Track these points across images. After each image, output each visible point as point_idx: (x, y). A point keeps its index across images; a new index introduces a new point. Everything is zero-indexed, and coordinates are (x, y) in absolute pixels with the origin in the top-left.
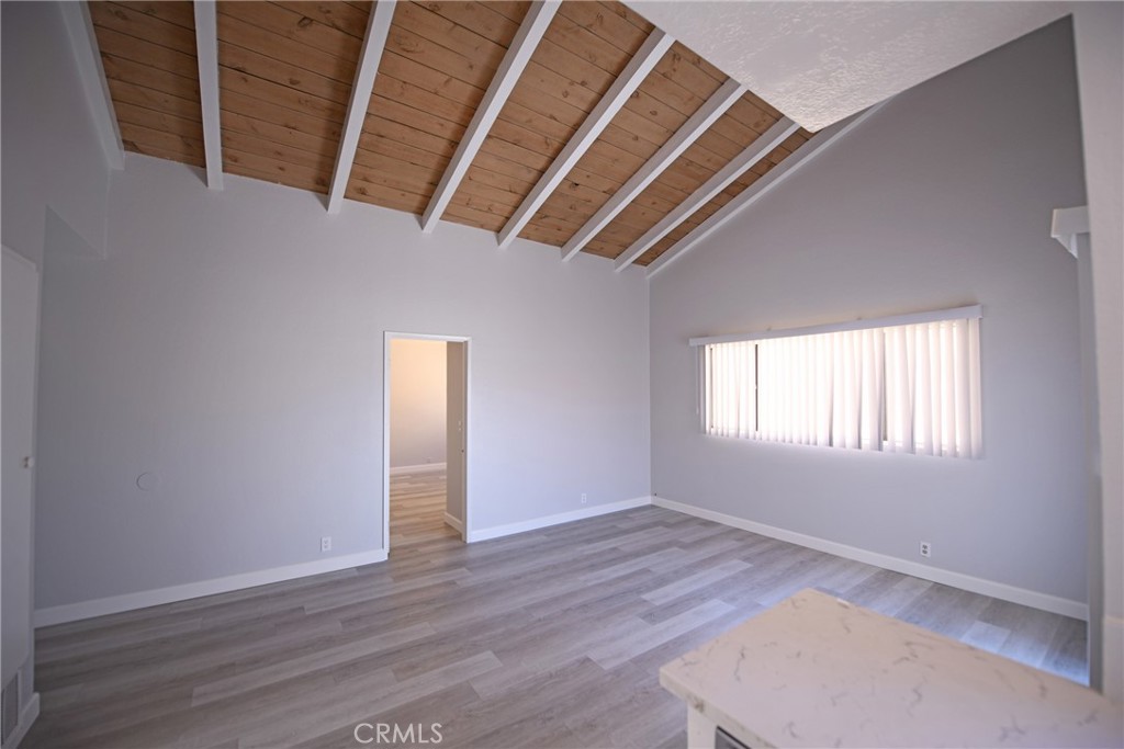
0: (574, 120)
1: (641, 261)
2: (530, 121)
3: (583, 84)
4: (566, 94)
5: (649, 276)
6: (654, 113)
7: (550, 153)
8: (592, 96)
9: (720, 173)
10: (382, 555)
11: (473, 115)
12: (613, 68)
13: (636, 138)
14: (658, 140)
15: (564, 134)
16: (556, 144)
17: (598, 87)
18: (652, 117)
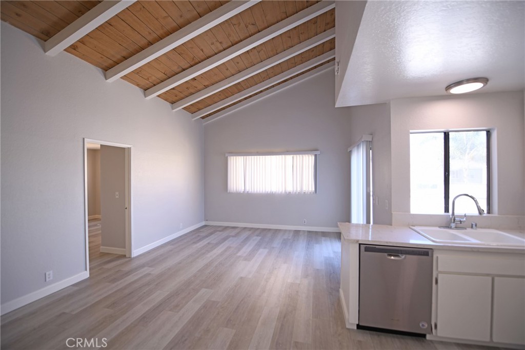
0: (209, 55)
1: (203, 118)
2: (192, 48)
3: (221, 43)
4: (213, 44)
5: (204, 124)
6: (238, 63)
7: (193, 63)
8: (222, 48)
9: (246, 90)
10: (86, 275)
11: (169, 35)
12: (234, 42)
13: (227, 69)
14: (233, 72)
15: (202, 58)
16: (197, 61)
17: (225, 46)
18: (236, 64)
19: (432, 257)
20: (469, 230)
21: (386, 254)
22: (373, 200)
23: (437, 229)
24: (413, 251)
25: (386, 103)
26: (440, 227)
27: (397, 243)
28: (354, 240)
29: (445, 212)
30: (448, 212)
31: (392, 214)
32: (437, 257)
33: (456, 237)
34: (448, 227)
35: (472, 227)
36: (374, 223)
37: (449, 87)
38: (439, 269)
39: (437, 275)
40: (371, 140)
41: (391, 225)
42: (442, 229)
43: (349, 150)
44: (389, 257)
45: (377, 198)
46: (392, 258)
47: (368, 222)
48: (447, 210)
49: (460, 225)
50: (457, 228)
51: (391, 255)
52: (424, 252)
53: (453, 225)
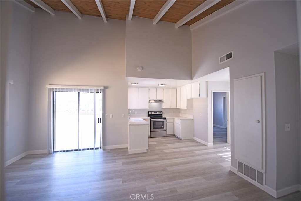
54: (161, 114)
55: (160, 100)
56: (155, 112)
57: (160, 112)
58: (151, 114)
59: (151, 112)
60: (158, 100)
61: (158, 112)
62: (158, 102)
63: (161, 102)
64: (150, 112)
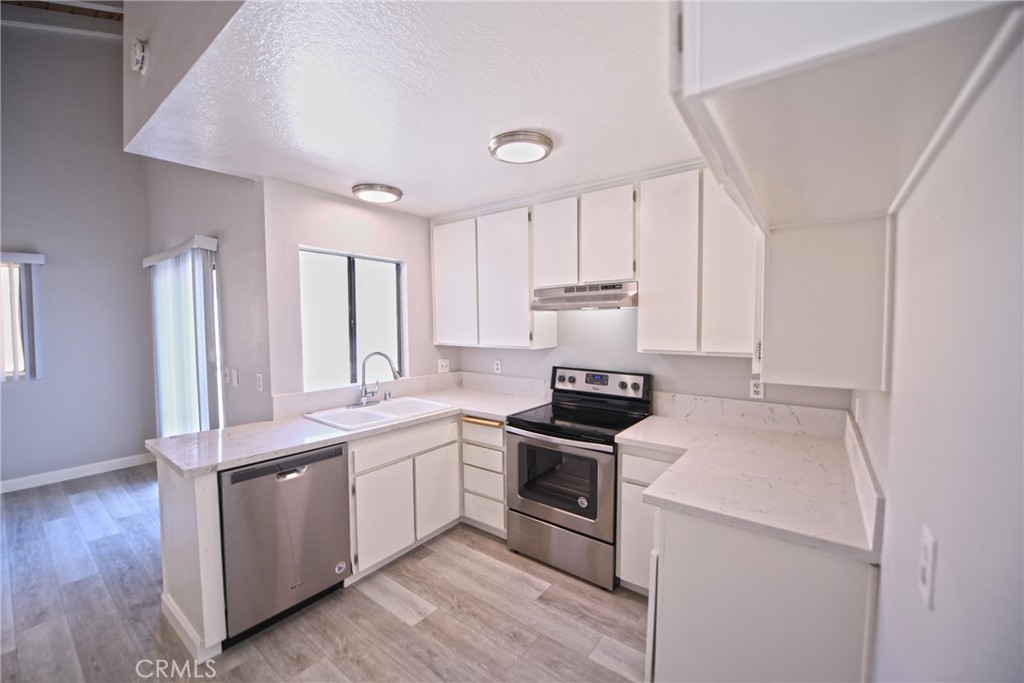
19: (347, 455)
20: (383, 403)
21: (275, 475)
22: (225, 376)
23: (345, 409)
24: (319, 454)
25: (253, 181)
26: (348, 406)
27: (293, 448)
28: (207, 469)
29: (352, 382)
30: (356, 381)
31: (272, 398)
32: (353, 453)
33: (369, 417)
34: (358, 404)
35: (385, 399)
36: (228, 424)
37: (356, 188)
38: (356, 471)
39: (354, 480)
40: (215, 249)
41: (272, 420)
42: (352, 410)
43: (146, 264)
44: (282, 480)
45: (234, 372)
46: (290, 477)
47: (214, 425)
48: (354, 379)
49: (372, 399)
50: (368, 403)
51: (283, 474)
52: (335, 451)
53: (364, 400)
54: (639, 395)
55: (605, 287)
56: (597, 376)
57: (629, 380)
58: (568, 386)
59: (568, 374)
60: (592, 288)
61: (614, 380)
62: (594, 298)
63: (615, 297)
64: (559, 372)
